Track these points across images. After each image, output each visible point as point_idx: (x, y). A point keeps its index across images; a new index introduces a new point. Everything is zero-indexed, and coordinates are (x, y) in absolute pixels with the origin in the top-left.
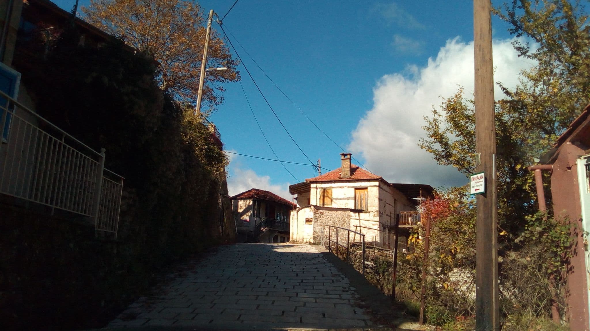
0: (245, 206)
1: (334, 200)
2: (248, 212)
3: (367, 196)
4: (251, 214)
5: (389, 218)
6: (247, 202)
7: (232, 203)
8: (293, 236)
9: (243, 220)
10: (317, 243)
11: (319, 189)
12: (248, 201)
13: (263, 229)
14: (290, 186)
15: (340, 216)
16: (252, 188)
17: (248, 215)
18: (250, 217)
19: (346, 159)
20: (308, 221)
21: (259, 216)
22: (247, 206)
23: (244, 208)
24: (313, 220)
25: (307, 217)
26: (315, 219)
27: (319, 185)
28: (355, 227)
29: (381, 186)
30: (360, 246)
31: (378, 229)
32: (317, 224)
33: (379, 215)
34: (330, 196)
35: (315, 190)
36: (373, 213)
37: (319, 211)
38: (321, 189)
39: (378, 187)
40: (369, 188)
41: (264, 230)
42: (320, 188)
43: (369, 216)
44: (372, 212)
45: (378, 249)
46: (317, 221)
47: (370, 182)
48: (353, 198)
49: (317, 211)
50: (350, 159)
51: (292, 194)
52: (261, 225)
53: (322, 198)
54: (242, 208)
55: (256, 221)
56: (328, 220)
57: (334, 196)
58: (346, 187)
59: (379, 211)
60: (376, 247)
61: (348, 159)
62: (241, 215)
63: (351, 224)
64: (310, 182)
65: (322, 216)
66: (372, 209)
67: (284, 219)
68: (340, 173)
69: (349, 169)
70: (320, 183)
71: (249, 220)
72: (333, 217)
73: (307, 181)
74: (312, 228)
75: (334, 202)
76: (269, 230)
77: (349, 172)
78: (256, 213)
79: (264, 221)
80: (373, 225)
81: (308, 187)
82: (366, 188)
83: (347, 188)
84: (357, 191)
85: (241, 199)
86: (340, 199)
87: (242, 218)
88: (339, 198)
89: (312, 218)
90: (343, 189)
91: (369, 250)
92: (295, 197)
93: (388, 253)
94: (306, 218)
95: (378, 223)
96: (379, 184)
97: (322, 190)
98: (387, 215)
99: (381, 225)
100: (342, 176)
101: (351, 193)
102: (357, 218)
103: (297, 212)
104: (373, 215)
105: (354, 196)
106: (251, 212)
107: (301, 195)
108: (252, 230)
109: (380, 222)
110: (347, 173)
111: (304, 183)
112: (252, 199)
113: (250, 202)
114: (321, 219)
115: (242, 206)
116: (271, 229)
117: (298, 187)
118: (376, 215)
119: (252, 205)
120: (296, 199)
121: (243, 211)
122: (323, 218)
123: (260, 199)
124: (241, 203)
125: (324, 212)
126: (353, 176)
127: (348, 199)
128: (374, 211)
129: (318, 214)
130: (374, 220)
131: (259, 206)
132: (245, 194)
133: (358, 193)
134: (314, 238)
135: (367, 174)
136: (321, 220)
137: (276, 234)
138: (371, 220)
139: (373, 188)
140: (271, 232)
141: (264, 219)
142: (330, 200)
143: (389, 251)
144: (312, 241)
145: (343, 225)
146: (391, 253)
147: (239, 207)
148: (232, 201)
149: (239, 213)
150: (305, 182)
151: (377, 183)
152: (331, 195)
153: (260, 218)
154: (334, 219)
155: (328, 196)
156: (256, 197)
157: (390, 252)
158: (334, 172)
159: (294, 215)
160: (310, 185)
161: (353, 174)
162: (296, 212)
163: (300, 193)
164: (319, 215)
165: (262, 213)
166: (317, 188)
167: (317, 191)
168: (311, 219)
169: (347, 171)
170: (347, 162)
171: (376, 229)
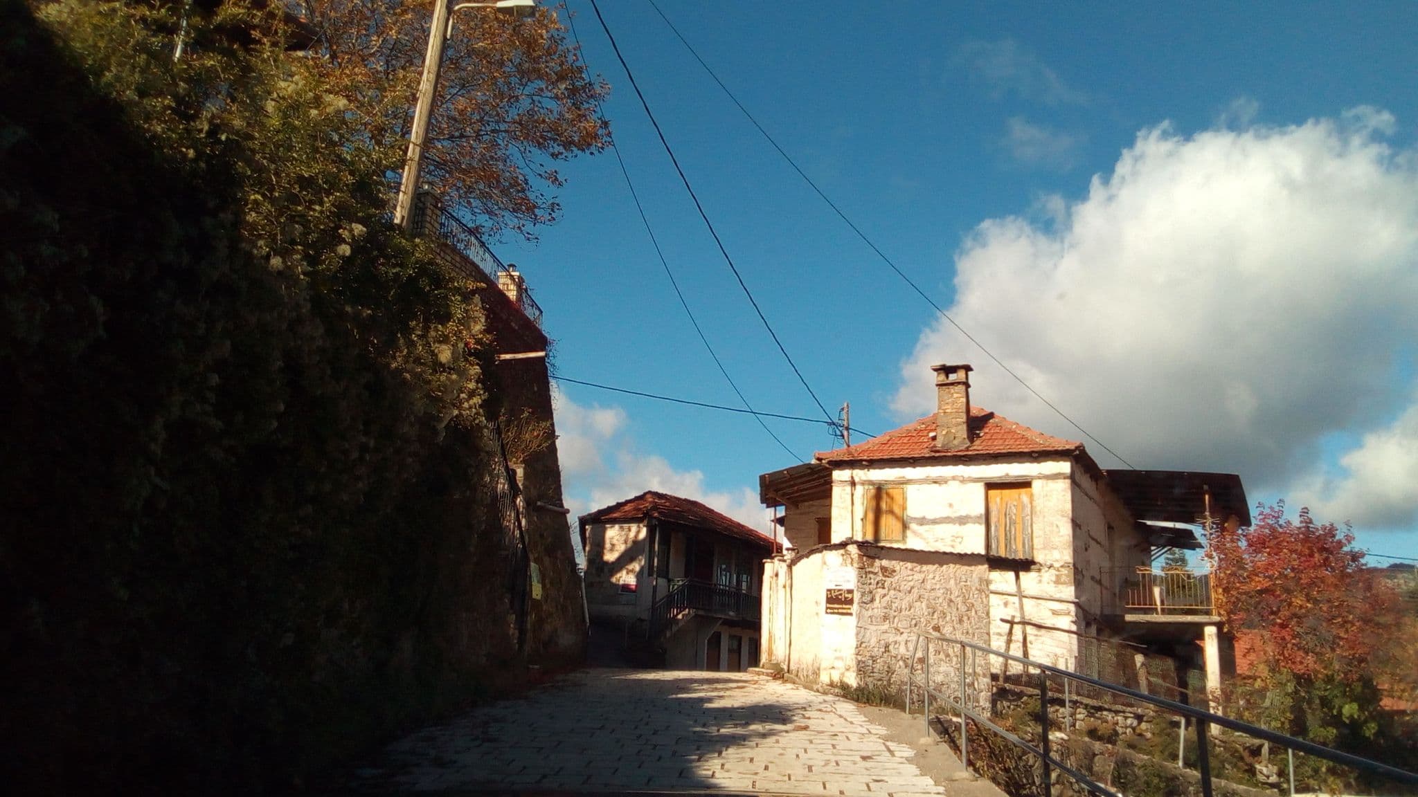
0: (626, 542)
1: (913, 526)
2: (632, 560)
3: (1028, 510)
4: (642, 568)
5: (1098, 587)
6: (630, 530)
7: (587, 535)
8: (774, 647)
9: (616, 586)
10: (871, 687)
11: (859, 490)
12: (634, 527)
13: (678, 614)
14: (762, 478)
15: (952, 582)
16: (647, 490)
17: (632, 571)
18: (639, 576)
19: (952, 384)
20: (837, 601)
21: (664, 572)
22: (629, 544)
23: (621, 548)
24: (856, 600)
25: (833, 587)
26: (863, 594)
27: (859, 474)
28: (1008, 626)
29: (1077, 477)
30: (1025, 698)
31: (1074, 628)
32: (870, 613)
33: (1075, 579)
34: (897, 510)
35: (848, 488)
36: (1052, 571)
37: (877, 563)
38: (866, 487)
39: (1068, 481)
40: (1036, 485)
41: (680, 617)
42: (863, 483)
43: (1040, 581)
44: (1050, 567)
45: (1086, 707)
46: (872, 600)
47: (1039, 462)
48: (979, 517)
49: (872, 565)
50: (967, 385)
51: (768, 507)
52: (670, 601)
53: (871, 516)
54: (617, 547)
55: (655, 588)
56: (909, 598)
57: (913, 511)
58: (954, 478)
59: (1074, 565)
60: (1079, 698)
61: (959, 383)
62: (613, 569)
63: (991, 614)
64: (830, 462)
65: (889, 580)
66: (1048, 557)
67: (739, 582)
68: (932, 434)
69: (963, 418)
70: (862, 467)
71: (636, 586)
72: (929, 587)
73: (819, 459)
74: (854, 631)
75: (914, 532)
76: (696, 616)
77: (965, 427)
78: (656, 564)
79: (681, 590)
80: (1055, 613)
81: (822, 481)
82: (1025, 484)
83: (957, 483)
84: (992, 492)
85: (614, 521)
86: (934, 522)
87: (614, 580)
88: (930, 516)
89: (850, 592)
90: (944, 486)
91: (1057, 711)
92: (779, 516)
93: (1120, 718)
94: (829, 590)
95: (1072, 608)
96: (1072, 467)
97: (873, 491)
98: (1093, 578)
99: (1081, 614)
100: (939, 444)
101: (972, 499)
102: (1012, 588)
103: (790, 567)
104: (1054, 578)
105: (982, 511)
106: (643, 563)
107: (797, 507)
108: (645, 615)
109: (1077, 605)
110: (955, 434)
111: (809, 467)
112: (646, 522)
113: (638, 532)
114: (885, 596)
115: (615, 541)
116: (701, 613)
117: (789, 480)
118: (1063, 579)
119: (644, 539)
120: (780, 521)
121: (619, 559)
122: (892, 592)
123: (668, 521)
124: (613, 534)
125: (897, 568)
126: (977, 442)
127: (963, 520)
128: (1057, 565)
129: (875, 574)
130: (1057, 596)
131: (665, 542)
132: (627, 508)
133: (998, 500)
134: (862, 669)
135: (1028, 435)
136: (887, 598)
137: (717, 627)
138: (1045, 595)
139: (1050, 482)
140: (701, 621)
141: (679, 582)
142: (899, 526)
143: (1124, 712)
144: (852, 680)
145: (965, 618)
146: (1129, 721)
147: (608, 546)
148: (587, 527)
149: (607, 563)
150: (814, 462)
151: (1065, 467)
152: (904, 508)
153: (669, 581)
154: (933, 594)
155: (891, 512)
156: (656, 514)
157: (1126, 718)
158: (909, 431)
159: (777, 575)
160: (830, 475)
161: (978, 436)
162: (784, 565)
163: (793, 502)
164: (878, 579)
165: (676, 565)
166: (853, 484)
167: (852, 495)
168: (850, 596)
169: (958, 424)
170: (955, 395)
171: (1066, 628)
